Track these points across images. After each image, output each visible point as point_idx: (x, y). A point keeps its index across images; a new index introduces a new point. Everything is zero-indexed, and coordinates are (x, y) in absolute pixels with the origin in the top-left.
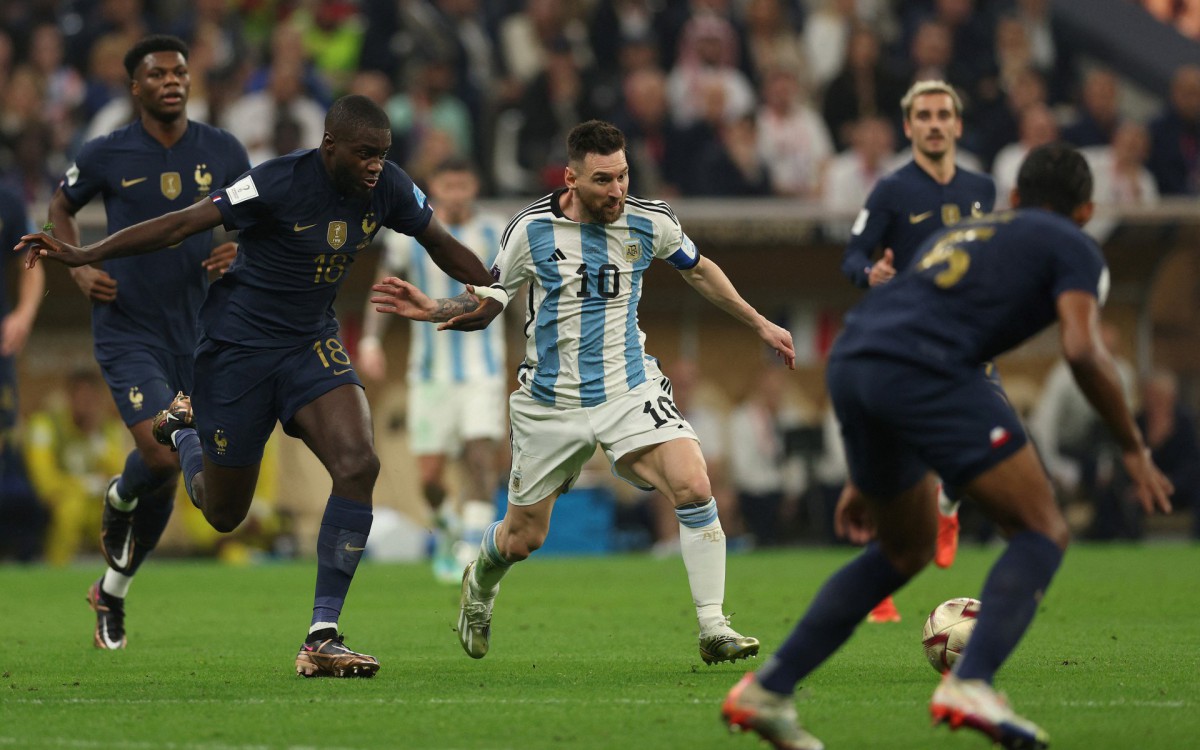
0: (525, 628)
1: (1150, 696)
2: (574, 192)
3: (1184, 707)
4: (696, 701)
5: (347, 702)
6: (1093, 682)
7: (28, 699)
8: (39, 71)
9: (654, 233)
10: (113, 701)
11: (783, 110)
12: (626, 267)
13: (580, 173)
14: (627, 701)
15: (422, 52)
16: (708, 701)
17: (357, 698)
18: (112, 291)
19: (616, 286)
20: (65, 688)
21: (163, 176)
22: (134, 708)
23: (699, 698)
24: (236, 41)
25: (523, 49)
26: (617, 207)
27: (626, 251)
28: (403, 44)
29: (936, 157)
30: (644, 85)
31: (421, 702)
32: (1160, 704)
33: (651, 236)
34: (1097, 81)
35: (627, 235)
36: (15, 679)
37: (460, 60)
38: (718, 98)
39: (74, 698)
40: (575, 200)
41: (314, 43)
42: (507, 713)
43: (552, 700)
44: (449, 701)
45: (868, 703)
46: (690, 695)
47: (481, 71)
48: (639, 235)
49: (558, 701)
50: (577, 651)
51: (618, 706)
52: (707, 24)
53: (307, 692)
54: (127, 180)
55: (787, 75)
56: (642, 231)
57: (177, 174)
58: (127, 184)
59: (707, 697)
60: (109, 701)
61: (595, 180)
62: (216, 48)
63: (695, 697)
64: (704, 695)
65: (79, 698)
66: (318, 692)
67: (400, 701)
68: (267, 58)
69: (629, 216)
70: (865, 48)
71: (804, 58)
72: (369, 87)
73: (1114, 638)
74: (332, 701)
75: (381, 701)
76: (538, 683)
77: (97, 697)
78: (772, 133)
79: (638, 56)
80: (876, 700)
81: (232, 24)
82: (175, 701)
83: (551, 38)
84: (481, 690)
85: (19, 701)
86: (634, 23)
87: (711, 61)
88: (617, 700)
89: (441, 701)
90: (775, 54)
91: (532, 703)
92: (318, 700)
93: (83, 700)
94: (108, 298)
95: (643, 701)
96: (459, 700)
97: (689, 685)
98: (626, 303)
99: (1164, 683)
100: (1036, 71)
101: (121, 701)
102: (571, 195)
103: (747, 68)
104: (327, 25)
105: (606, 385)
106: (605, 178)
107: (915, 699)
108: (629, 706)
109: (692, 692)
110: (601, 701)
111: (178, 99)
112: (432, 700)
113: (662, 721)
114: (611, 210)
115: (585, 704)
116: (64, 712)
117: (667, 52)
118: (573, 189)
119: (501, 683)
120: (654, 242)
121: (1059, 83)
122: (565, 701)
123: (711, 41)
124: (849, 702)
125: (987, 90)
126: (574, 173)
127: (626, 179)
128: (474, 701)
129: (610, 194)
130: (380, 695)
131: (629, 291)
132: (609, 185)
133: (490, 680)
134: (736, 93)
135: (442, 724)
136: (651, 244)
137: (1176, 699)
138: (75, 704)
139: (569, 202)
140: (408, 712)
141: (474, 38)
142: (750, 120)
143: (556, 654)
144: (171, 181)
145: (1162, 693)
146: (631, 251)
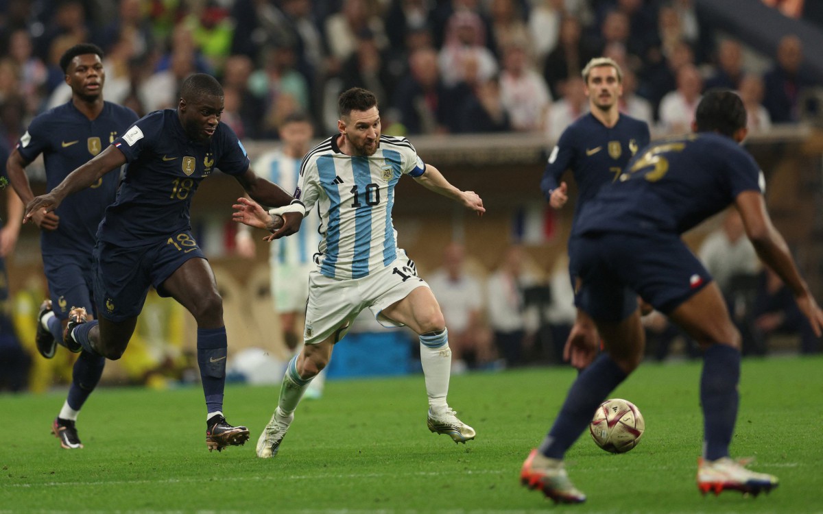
0: (353, 426)
1: (775, 460)
2: (345, 136)
3: (798, 467)
4: (470, 472)
5: (235, 479)
6: (736, 452)
7: (20, 484)
8: (16, 62)
9: (402, 160)
10: (77, 483)
11: (517, 74)
12: (383, 185)
13: (348, 123)
14: (423, 473)
15: (273, 41)
16: (478, 472)
17: (241, 476)
18: (55, 223)
19: (378, 197)
20: (45, 476)
21: (89, 139)
22: (92, 488)
23: (472, 470)
24: (148, 37)
25: (341, 37)
26: (374, 144)
27: (383, 174)
28: (260, 36)
29: (605, 109)
30: (423, 59)
31: (285, 478)
32: (782, 466)
33: (400, 163)
34: (727, 48)
35: (384, 163)
36: (11, 470)
37: (299, 46)
38: (473, 67)
39: (51, 482)
40: (346, 141)
41: (201, 38)
42: (343, 485)
43: (373, 474)
44: (303, 477)
45: (585, 470)
46: (466, 469)
47: (313, 53)
48: (391, 163)
49: (377, 475)
50: (388, 441)
51: (417, 477)
52: (464, 17)
53: (207, 474)
54: (66, 143)
55: (518, 50)
56: (394, 160)
57: (98, 139)
58: (65, 145)
59: (477, 470)
60: (75, 483)
61: (358, 128)
62: (134, 43)
63: (469, 470)
64: (475, 468)
65: (55, 482)
66: (215, 473)
67: (271, 478)
68: (169, 48)
69: (384, 150)
70: (571, 31)
71: (530, 38)
72: (238, 65)
73: (750, 422)
74: (225, 479)
75: (258, 478)
76: (363, 463)
77: (67, 481)
78: (510, 89)
79: (419, 40)
80: (590, 468)
81: (145, 25)
82: (118, 483)
83: (360, 30)
84: (325, 469)
85: (14, 485)
86: (416, 18)
87: (467, 42)
88: (416, 473)
89: (298, 477)
90: (510, 36)
91: (359, 477)
92: (215, 479)
93: (57, 484)
94: (52, 228)
95: (434, 474)
96: (309, 476)
97: (465, 462)
98: (385, 208)
99: (784, 451)
100: (686, 42)
101: (83, 483)
102: (344, 138)
103: (492, 46)
104: (209, 25)
105: (370, 263)
106: (364, 126)
107: (617, 466)
108: (424, 477)
109: (466, 466)
110: (405, 474)
111: (97, 87)
112: (292, 477)
113: (447, 486)
114: (369, 147)
115: (395, 476)
116: (45, 492)
117: (438, 37)
118: (344, 134)
119: (339, 464)
120: (402, 167)
121: (702, 50)
122: (381, 475)
123: (466, 28)
124: (572, 470)
125: (654, 56)
126: (344, 123)
127: (379, 126)
128: (320, 476)
129: (368, 136)
130: (257, 474)
131: (386, 200)
132: (367, 130)
133: (330, 462)
134: (485, 63)
135: (299, 493)
136: (400, 168)
137: (792, 461)
138: (52, 486)
139: (342, 142)
140: (276, 485)
141: (308, 31)
142: (495, 81)
143: (374, 444)
144: (94, 143)
145: (783, 458)
146: (387, 173)
